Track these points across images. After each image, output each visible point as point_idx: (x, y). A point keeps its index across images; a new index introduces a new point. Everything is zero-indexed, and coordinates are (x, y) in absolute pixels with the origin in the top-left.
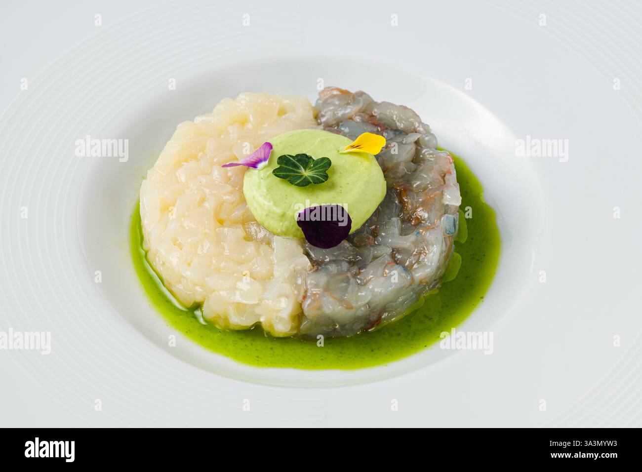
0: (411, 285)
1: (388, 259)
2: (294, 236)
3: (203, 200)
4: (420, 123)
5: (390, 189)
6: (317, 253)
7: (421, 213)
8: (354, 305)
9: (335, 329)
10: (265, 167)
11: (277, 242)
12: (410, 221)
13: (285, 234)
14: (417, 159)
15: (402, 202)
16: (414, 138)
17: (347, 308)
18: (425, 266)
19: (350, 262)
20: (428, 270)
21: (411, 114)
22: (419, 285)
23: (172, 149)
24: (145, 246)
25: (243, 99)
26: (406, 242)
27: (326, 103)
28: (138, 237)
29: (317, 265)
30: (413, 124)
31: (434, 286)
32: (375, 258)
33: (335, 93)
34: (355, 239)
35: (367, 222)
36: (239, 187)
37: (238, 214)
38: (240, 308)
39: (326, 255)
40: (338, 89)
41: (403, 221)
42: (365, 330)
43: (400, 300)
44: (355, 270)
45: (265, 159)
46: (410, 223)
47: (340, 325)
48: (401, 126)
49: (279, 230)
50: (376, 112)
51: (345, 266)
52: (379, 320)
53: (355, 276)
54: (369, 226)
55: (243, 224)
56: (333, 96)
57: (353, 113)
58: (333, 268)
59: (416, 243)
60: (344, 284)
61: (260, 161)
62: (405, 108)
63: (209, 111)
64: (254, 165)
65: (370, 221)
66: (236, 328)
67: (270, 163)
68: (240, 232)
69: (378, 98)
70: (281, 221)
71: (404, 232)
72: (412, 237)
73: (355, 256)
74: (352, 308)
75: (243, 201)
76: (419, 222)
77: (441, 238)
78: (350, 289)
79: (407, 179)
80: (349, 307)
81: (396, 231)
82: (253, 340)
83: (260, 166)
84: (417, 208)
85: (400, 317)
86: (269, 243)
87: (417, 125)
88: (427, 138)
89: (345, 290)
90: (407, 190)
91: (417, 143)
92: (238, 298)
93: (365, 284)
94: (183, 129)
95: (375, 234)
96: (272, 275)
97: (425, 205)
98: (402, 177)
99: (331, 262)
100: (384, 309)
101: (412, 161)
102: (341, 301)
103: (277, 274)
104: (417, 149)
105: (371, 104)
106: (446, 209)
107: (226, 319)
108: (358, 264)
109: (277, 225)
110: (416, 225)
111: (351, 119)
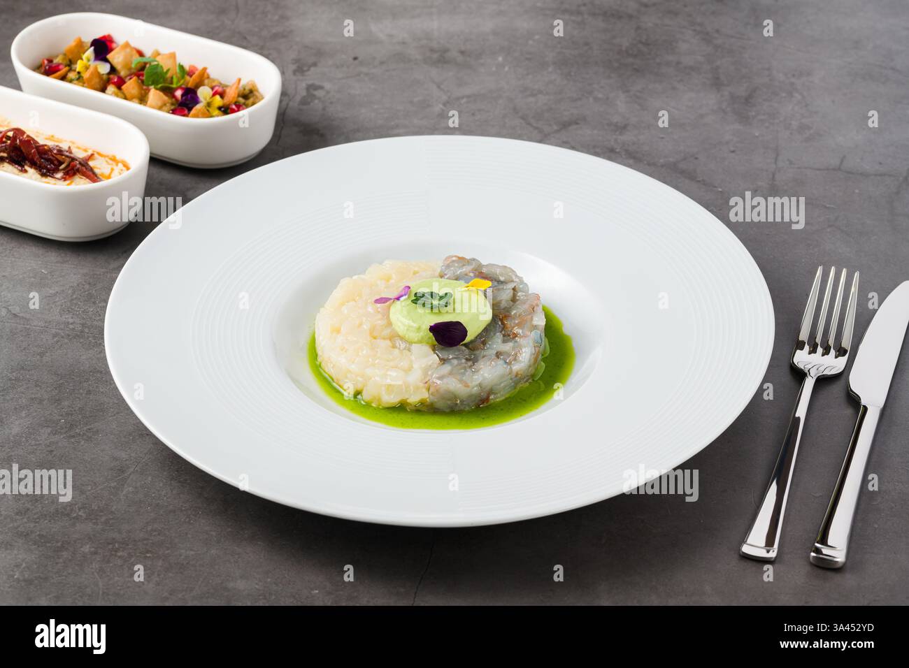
0: (510, 374)
1: (494, 357)
2: (428, 343)
3: (361, 325)
4: (516, 276)
5: (495, 317)
6: (444, 354)
7: (516, 330)
8: (470, 384)
9: (457, 404)
10: (405, 300)
11: (415, 347)
12: (509, 335)
13: (420, 342)
14: (514, 299)
15: (503, 323)
16: (511, 286)
17: (465, 386)
18: (520, 362)
19: (467, 359)
20: (522, 364)
21: (509, 270)
22: (516, 376)
23: (337, 294)
24: (319, 360)
25: (388, 263)
26: (508, 347)
27: (448, 266)
28: (313, 354)
29: (444, 361)
30: (512, 278)
31: (527, 381)
32: (484, 357)
33: (454, 259)
34: (470, 346)
35: (478, 335)
36: (386, 315)
37: (387, 332)
38: (390, 388)
39: (450, 354)
40: (456, 256)
41: (504, 336)
42: (478, 407)
43: (502, 385)
44: (470, 363)
45: (405, 295)
46: (509, 337)
47: (461, 401)
48: (502, 279)
49: (416, 339)
50: (484, 270)
51: (464, 361)
52: (487, 399)
53: (471, 367)
54: (480, 338)
55: (390, 340)
56: (453, 261)
57: (468, 271)
58: (455, 362)
59: (514, 348)
60: (463, 371)
61: (402, 296)
62: (506, 267)
63: (363, 272)
64: (398, 299)
65: (480, 336)
66: (387, 406)
67: (409, 297)
68: (388, 343)
69: (484, 262)
70: (418, 332)
71: (504, 342)
72: (511, 344)
73: (470, 355)
74: (468, 386)
75: (390, 324)
76: (515, 335)
77: (531, 343)
78: (467, 374)
79: (508, 310)
80: (467, 386)
81: (500, 341)
82: (399, 413)
83: (402, 299)
84: (514, 327)
85: (503, 398)
86: (409, 350)
87: (514, 277)
88: (521, 286)
89: (463, 374)
90: (507, 316)
91: (514, 289)
92: (389, 381)
93: (478, 371)
94: (345, 283)
95: (484, 343)
96: (412, 367)
97: (519, 325)
98: (504, 309)
99: (453, 358)
100: (491, 392)
101: (512, 301)
102: (461, 381)
103: (416, 366)
104: (514, 294)
105: (480, 266)
106: (535, 327)
107: (379, 400)
108: (473, 360)
109: (414, 336)
110: (514, 338)
111: (466, 275)
